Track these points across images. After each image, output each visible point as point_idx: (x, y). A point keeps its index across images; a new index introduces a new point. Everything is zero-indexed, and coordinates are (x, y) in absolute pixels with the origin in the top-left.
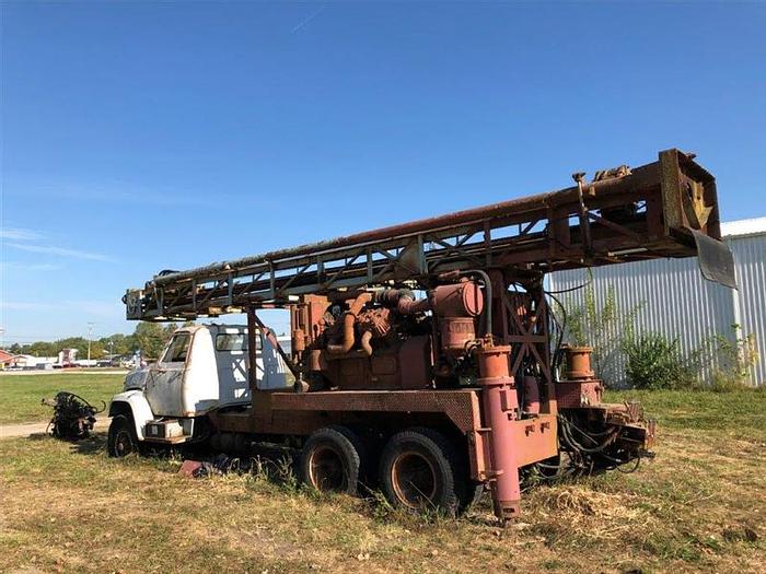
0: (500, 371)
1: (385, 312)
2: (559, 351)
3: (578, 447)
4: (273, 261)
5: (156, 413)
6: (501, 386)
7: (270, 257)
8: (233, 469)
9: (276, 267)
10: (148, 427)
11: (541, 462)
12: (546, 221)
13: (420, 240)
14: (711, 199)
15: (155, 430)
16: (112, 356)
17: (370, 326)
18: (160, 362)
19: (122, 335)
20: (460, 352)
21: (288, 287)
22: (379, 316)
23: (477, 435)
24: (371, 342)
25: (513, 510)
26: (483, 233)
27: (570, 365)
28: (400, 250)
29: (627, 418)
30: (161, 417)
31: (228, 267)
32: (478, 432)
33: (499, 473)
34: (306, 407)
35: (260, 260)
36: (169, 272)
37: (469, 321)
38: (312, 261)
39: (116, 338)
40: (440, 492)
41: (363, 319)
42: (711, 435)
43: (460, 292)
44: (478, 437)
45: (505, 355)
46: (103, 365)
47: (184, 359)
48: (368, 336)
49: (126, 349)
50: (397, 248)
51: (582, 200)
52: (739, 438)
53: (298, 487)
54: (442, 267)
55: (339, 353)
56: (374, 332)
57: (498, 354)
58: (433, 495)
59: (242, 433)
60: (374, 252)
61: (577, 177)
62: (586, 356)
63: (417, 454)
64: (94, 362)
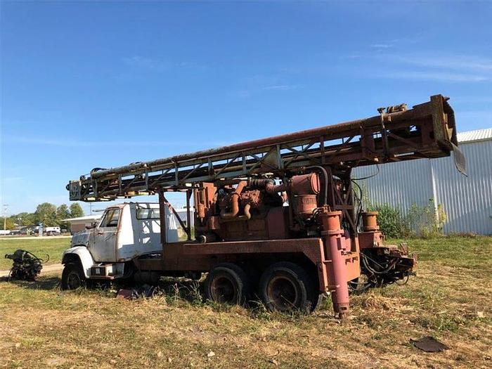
0: (336, 226)
1: (258, 192)
2: (359, 215)
3: (373, 271)
4: (178, 161)
5: (97, 260)
6: (337, 235)
7: (175, 159)
8: (156, 293)
9: (179, 166)
10: (92, 270)
11: (352, 281)
12: (360, 136)
13: (278, 148)
14: (452, 123)
15: (98, 271)
16: (20, 227)
17: (249, 201)
18: (98, 228)
19: (26, 213)
20: (309, 215)
21: (188, 178)
22: (255, 195)
23: (323, 264)
24: (250, 211)
25: (345, 308)
26: (319, 143)
27: (366, 223)
28: (264, 154)
29: (402, 253)
30: (100, 263)
31: (146, 165)
32: (324, 263)
33: (338, 286)
34: (208, 252)
35: (169, 161)
36: (99, 169)
37: (314, 197)
38: (205, 161)
39: (24, 215)
40: (300, 300)
41: (244, 196)
42: (428, 264)
43: (309, 179)
44: (324, 266)
45: (338, 217)
46: (15, 233)
47: (115, 225)
48: (248, 207)
49: (30, 223)
50: (262, 153)
51: (383, 124)
52: (444, 265)
53: (204, 302)
54: (292, 165)
55: (229, 218)
56: (252, 205)
57: (335, 216)
58: (295, 302)
59: (156, 271)
60: (247, 155)
61: (380, 110)
62: (375, 217)
63: (285, 278)
64: (8, 232)
